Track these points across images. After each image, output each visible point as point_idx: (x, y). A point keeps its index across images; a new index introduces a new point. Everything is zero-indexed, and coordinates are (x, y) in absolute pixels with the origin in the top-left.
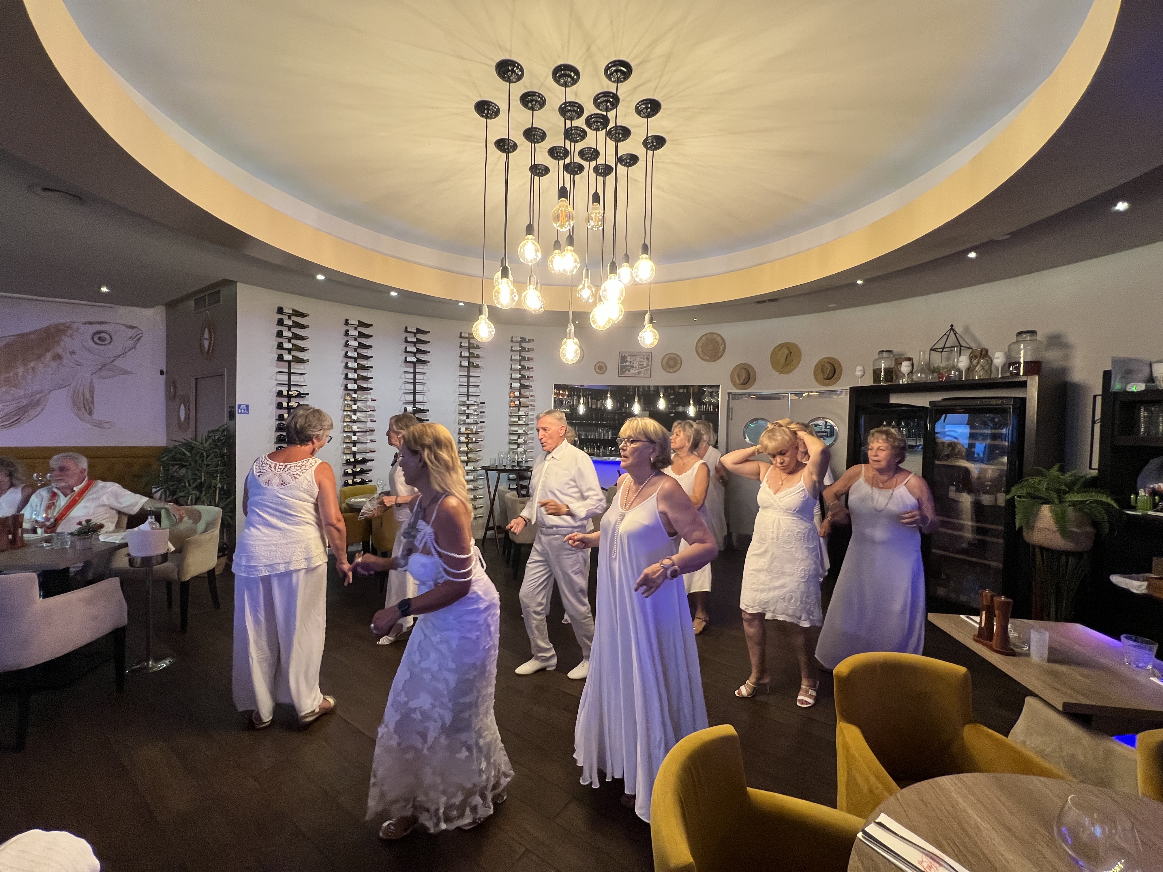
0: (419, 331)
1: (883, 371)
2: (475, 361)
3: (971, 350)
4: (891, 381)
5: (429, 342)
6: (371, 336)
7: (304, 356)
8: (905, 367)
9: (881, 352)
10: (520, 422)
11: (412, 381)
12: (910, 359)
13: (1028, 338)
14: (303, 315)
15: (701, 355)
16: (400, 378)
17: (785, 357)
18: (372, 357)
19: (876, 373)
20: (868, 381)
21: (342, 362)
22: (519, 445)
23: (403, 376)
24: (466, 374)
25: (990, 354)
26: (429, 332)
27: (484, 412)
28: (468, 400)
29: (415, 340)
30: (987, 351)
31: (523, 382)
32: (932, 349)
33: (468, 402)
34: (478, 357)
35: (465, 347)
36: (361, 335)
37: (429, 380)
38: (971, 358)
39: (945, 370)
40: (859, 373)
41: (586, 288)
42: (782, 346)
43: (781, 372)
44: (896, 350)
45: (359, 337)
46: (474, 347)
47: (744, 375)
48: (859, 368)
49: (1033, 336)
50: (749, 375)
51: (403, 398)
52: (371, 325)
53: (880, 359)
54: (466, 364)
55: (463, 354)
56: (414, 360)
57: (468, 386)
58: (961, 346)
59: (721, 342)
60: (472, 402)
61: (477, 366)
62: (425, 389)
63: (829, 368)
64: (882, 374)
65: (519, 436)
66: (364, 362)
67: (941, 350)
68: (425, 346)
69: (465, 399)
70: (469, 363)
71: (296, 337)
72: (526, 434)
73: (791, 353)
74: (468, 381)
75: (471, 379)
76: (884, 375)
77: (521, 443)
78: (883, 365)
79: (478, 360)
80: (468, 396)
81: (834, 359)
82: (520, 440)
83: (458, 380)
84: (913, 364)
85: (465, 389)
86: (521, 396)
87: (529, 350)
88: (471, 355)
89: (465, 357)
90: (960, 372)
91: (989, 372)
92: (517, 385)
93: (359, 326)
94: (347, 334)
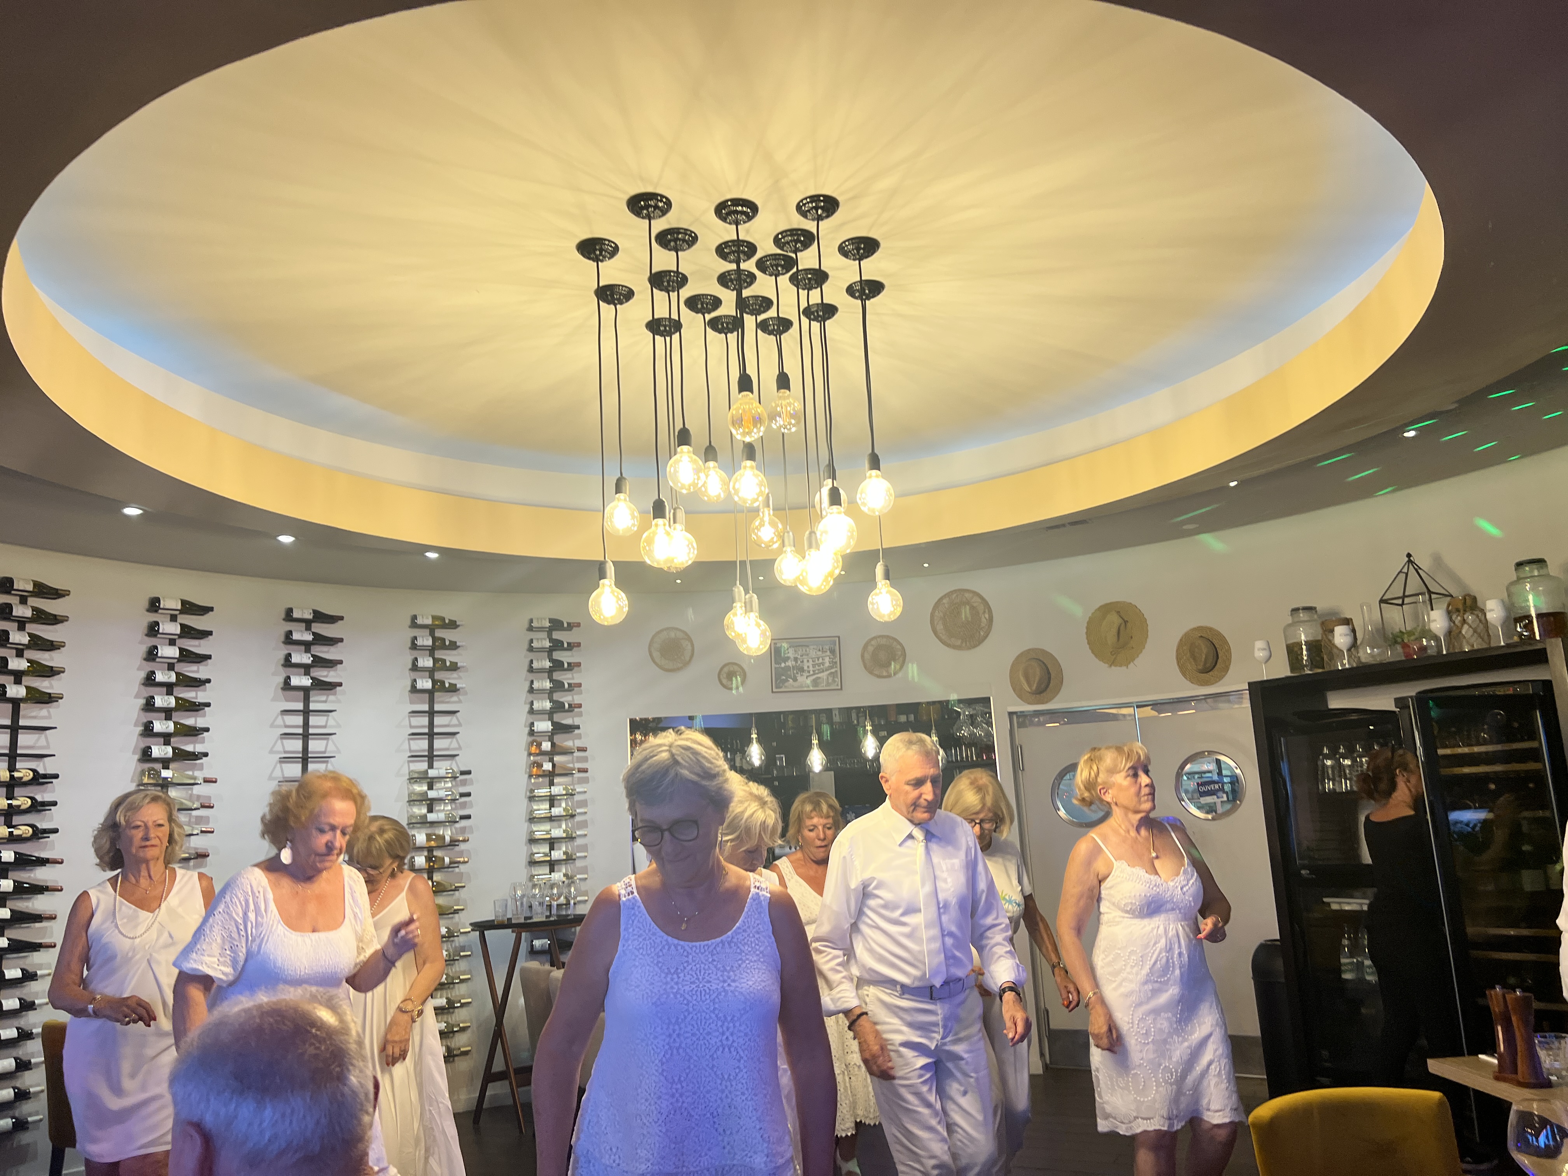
0: (320, 617)
1: (1304, 647)
2: (449, 678)
3: (1449, 599)
4: (1323, 668)
5: (341, 640)
6: (210, 633)
7: (52, 687)
8: (1341, 637)
9: (1295, 610)
10: (556, 811)
11: (300, 731)
12: (1347, 622)
13: (1536, 573)
14: (56, 594)
15: (944, 638)
16: (272, 726)
17: (1114, 631)
18: (209, 681)
19: (1293, 651)
20: (1281, 670)
21: (137, 697)
22: (552, 865)
23: (279, 721)
24: (426, 707)
25: (1480, 604)
26: (342, 618)
27: (468, 795)
28: (431, 766)
29: (309, 637)
30: (1474, 599)
31: (558, 717)
32: (1382, 601)
33: (432, 773)
34: (454, 667)
35: (423, 648)
36: (187, 632)
37: (338, 726)
38: (1449, 613)
39: (1412, 638)
40: (1260, 654)
41: (767, 523)
42: (1106, 609)
43: (1113, 663)
44: (1321, 605)
45: (180, 636)
46: (444, 647)
47: (1037, 673)
48: (1259, 644)
49: (1542, 568)
50: (1049, 673)
51: (278, 774)
52: (211, 609)
53: (1295, 624)
54: (427, 684)
55: (421, 663)
56: (306, 682)
57: (431, 735)
58: (1430, 592)
59: (981, 608)
60: (442, 773)
61: (453, 689)
62: (331, 747)
63: (1204, 650)
64: (1305, 652)
65: (552, 843)
66: (189, 694)
67: (1400, 601)
68: (332, 649)
69: (423, 766)
70: (434, 682)
71: (37, 643)
72: (570, 838)
73: (1126, 622)
74: (431, 724)
75: (438, 720)
76: (1308, 656)
77: (559, 862)
78: (1303, 638)
79: (455, 675)
80: (431, 757)
81: (1211, 629)
82: (557, 855)
83: (407, 722)
84: (1354, 631)
85: (423, 744)
86: (556, 750)
87: (571, 647)
88: (440, 665)
89: (424, 669)
90: (1436, 638)
91: (1486, 637)
92: (544, 726)
93: (182, 612)
94: (153, 630)
